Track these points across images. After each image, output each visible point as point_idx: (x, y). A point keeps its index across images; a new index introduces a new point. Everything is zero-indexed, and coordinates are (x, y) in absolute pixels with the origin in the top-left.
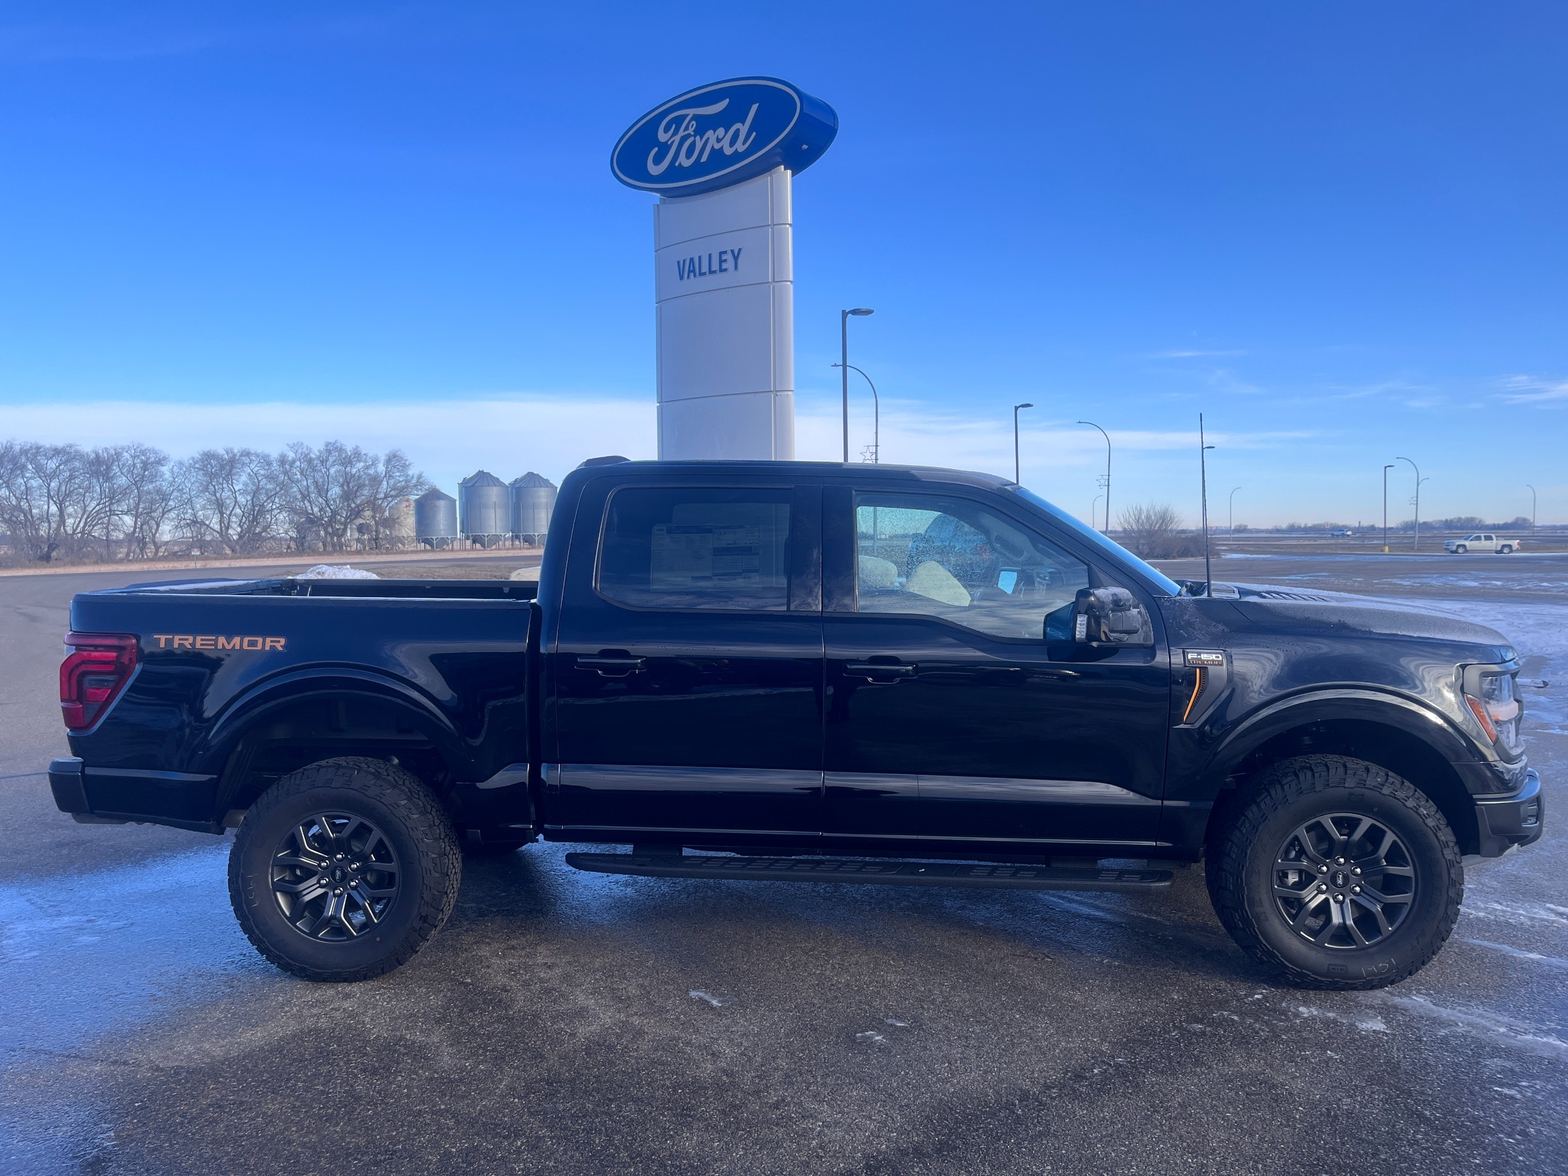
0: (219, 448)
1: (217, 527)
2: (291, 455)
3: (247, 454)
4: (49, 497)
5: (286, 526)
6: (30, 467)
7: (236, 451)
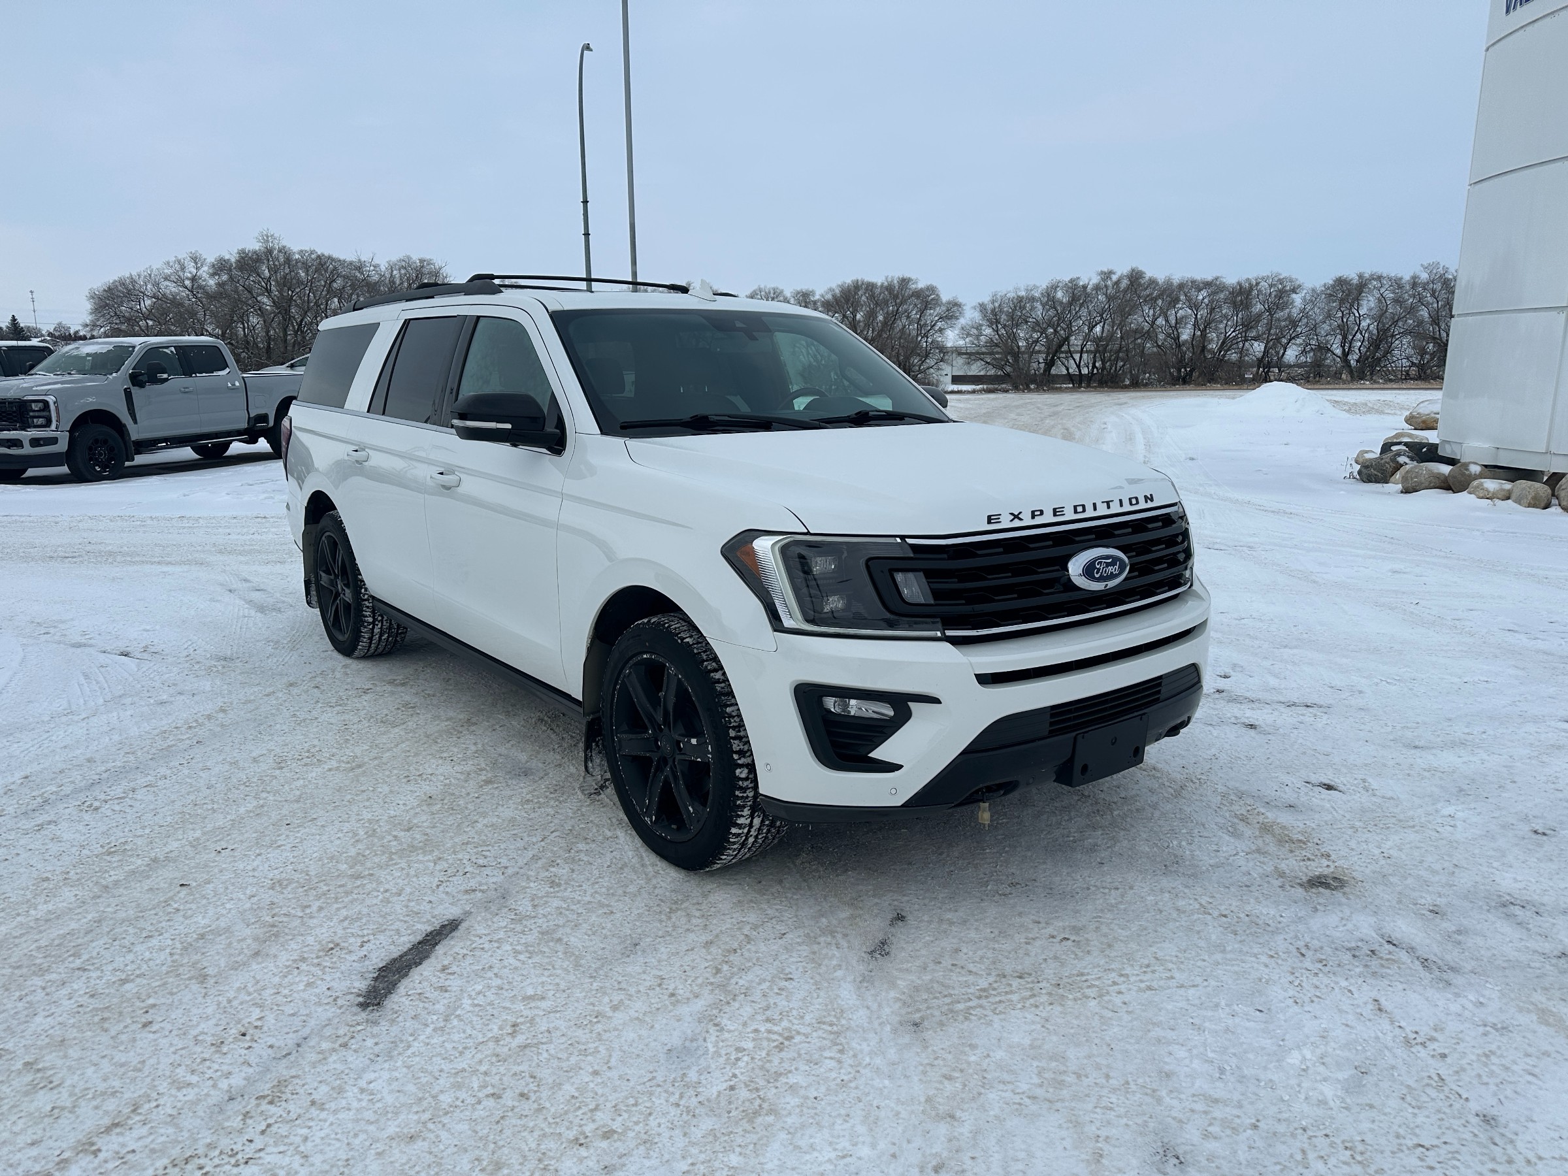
0: (1351, 274)
1: (1338, 352)
2: (1424, 276)
3: (1379, 278)
4: (1196, 325)
5: (1410, 351)
6: (1183, 297)
7: (1367, 275)
